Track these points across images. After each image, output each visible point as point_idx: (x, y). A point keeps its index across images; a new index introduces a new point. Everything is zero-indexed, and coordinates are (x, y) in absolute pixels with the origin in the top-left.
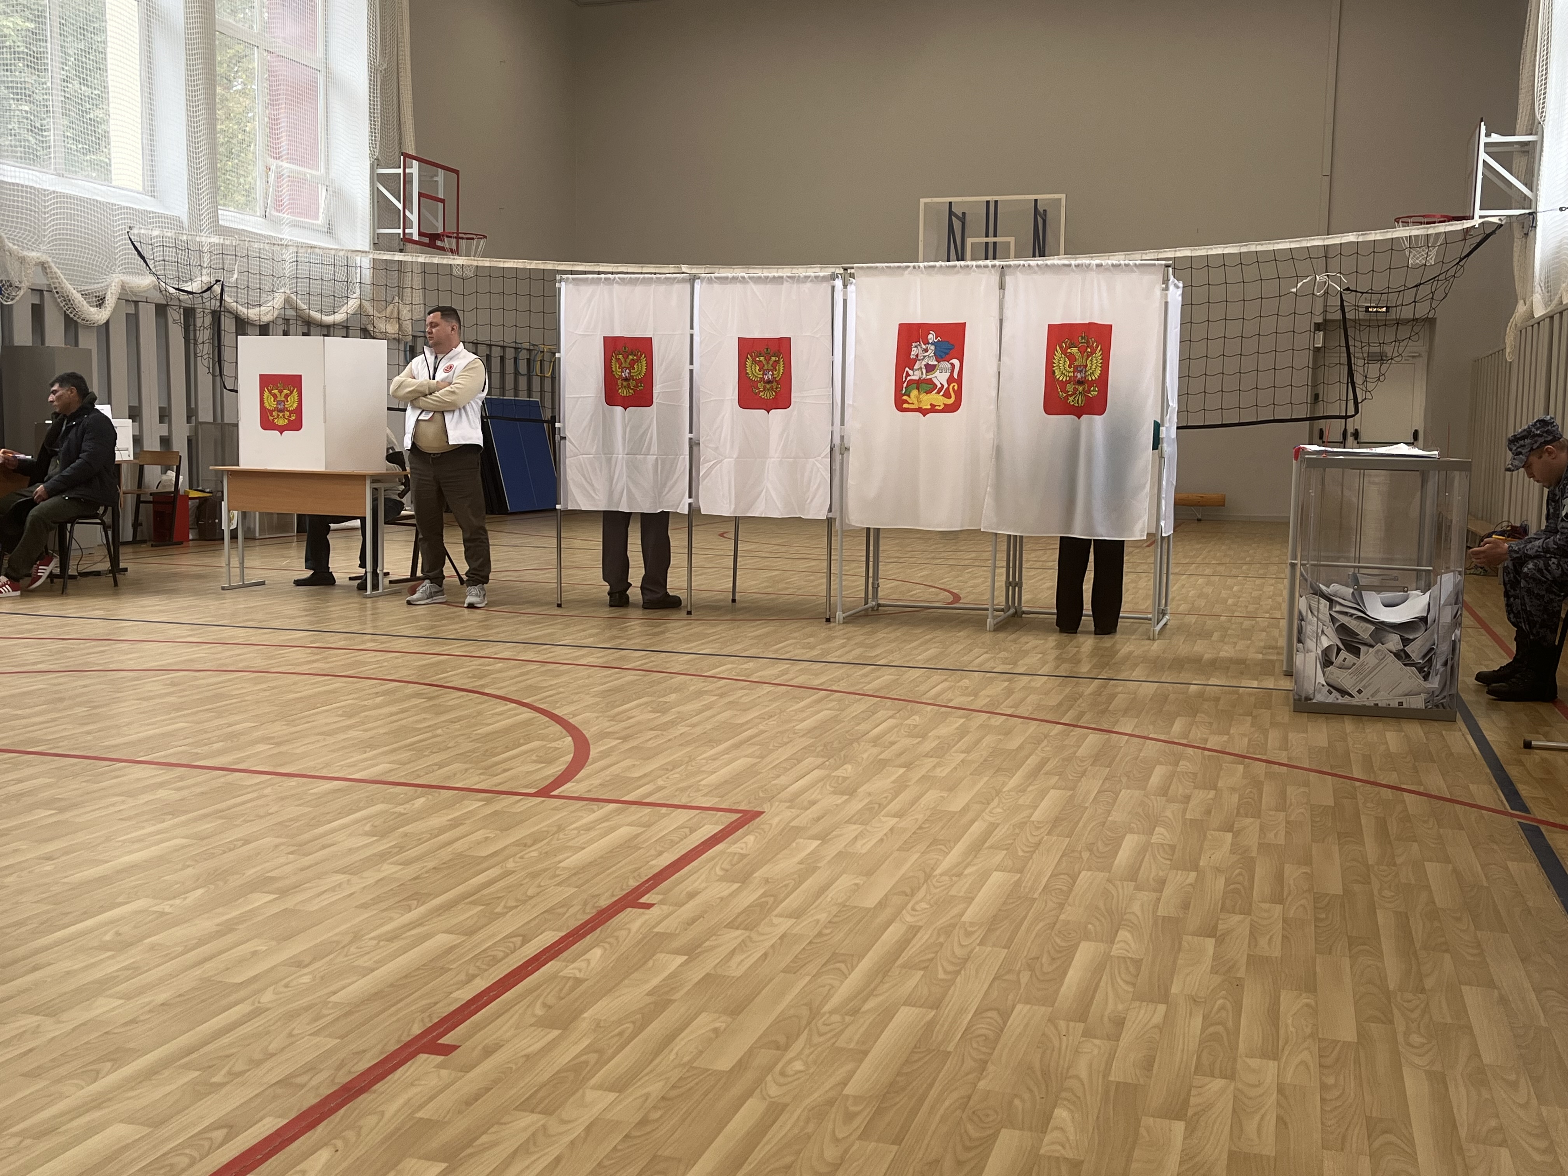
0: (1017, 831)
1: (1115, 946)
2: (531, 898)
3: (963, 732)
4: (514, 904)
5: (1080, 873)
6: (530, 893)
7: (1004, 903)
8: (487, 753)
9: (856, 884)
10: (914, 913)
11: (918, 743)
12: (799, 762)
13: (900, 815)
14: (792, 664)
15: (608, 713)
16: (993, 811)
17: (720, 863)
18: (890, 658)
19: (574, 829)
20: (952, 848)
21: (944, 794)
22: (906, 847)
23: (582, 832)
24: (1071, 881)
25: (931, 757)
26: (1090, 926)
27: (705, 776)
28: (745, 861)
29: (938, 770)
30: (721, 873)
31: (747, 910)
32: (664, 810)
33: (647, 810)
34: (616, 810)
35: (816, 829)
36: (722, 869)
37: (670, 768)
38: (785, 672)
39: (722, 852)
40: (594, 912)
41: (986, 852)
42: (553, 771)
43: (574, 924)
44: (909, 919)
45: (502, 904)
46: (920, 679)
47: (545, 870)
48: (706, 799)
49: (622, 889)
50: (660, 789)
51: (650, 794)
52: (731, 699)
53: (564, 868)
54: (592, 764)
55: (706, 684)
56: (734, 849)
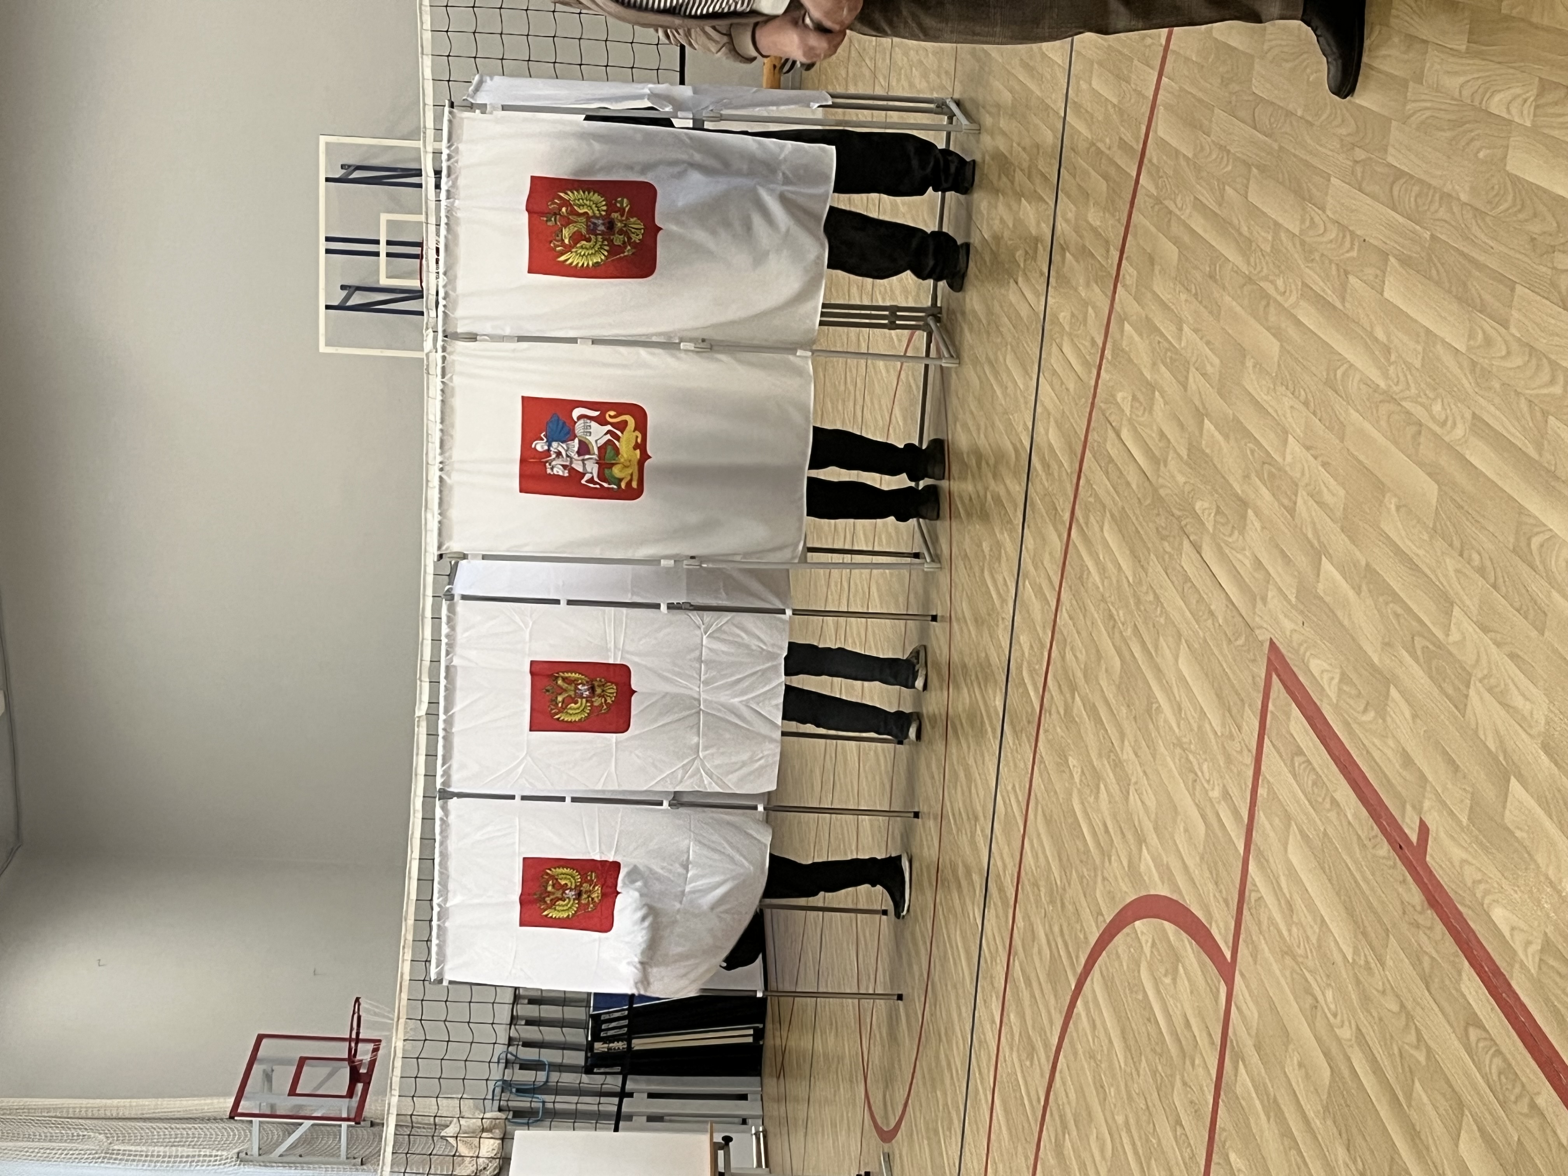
0: (1317, 256)
1: (1517, 120)
2: (1402, 1006)
3: (1149, 328)
4: (1413, 1032)
5: (1390, 166)
6: (1395, 1008)
7: (1438, 283)
8: (1158, 1050)
9: (1398, 508)
10: (1449, 423)
11: (1163, 397)
12: (1187, 579)
13: (1284, 433)
14: (1026, 576)
15: (1098, 862)
16: (1282, 290)
17: (1356, 714)
18: (1020, 429)
19: (1289, 931)
20: (1344, 360)
21: (1249, 363)
22: (1339, 429)
23: (1295, 919)
24: (1402, 181)
25: (1187, 378)
26: (1481, 155)
27: (1207, 726)
28: (1353, 676)
29: (1209, 369)
30: (1371, 715)
31: (1436, 677)
32: (1262, 791)
33: (1261, 817)
34: (1261, 867)
35: (1302, 561)
36: (1365, 710)
37: (1191, 776)
38: (1039, 592)
39: (1336, 707)
40: (1430, 912)
41: (1347, 305)
42: (1192, 956)
43: (1450, 946)
44: (1459, 432)
45: (1413, 1052)
46: (1057, 387)
47: (1358, 982)
48: (1245, 727)
49: (1394, 867)
50: (1226, 795)
51: (1236, 812)
52: (1079, 675)
53: (1356, 951)
54: (1180, 893)
55: (1053, 710)
56: (1332, 692)
